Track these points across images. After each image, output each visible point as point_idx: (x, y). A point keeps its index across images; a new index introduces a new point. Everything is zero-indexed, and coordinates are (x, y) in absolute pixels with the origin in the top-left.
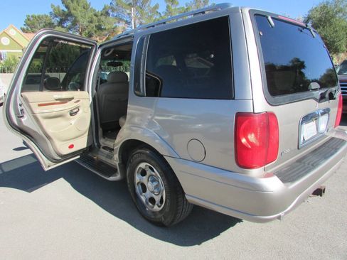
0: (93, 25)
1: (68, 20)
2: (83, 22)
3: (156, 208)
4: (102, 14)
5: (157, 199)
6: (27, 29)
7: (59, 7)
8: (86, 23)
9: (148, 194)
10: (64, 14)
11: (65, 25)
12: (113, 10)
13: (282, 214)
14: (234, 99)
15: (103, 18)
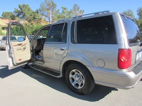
0: (32, 17)
1: (21, 14)
2: (28, 15)
3: (79, 87)
4: (35, 13)
5: (80, 84)
6: (3, 18)
7: (17, 9)
8: (29, 16)
9: (75, 82)
10: (19, 12)
11: (20, 16)
12: (40, 11)
13: (134, 86)
14: (117, 44)
15: (36, 14)
